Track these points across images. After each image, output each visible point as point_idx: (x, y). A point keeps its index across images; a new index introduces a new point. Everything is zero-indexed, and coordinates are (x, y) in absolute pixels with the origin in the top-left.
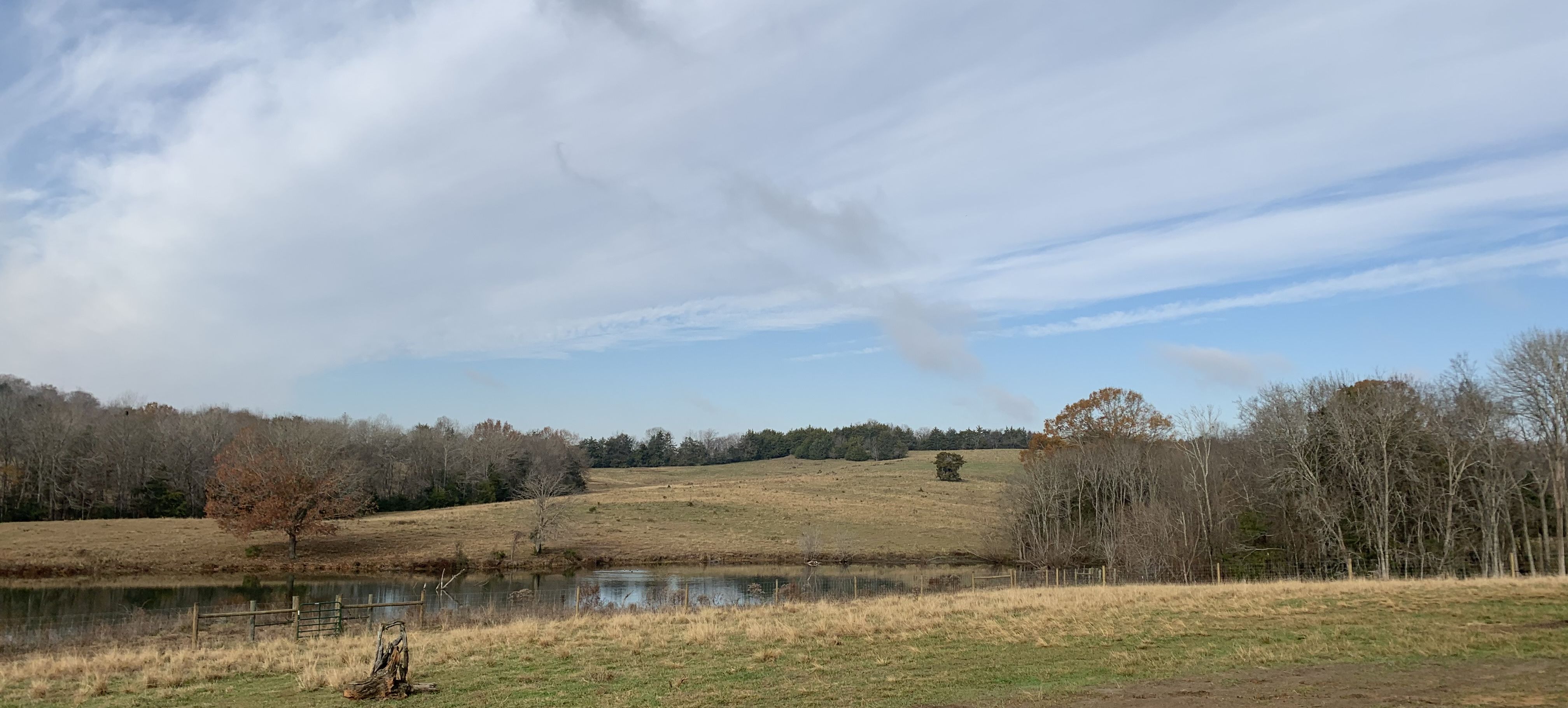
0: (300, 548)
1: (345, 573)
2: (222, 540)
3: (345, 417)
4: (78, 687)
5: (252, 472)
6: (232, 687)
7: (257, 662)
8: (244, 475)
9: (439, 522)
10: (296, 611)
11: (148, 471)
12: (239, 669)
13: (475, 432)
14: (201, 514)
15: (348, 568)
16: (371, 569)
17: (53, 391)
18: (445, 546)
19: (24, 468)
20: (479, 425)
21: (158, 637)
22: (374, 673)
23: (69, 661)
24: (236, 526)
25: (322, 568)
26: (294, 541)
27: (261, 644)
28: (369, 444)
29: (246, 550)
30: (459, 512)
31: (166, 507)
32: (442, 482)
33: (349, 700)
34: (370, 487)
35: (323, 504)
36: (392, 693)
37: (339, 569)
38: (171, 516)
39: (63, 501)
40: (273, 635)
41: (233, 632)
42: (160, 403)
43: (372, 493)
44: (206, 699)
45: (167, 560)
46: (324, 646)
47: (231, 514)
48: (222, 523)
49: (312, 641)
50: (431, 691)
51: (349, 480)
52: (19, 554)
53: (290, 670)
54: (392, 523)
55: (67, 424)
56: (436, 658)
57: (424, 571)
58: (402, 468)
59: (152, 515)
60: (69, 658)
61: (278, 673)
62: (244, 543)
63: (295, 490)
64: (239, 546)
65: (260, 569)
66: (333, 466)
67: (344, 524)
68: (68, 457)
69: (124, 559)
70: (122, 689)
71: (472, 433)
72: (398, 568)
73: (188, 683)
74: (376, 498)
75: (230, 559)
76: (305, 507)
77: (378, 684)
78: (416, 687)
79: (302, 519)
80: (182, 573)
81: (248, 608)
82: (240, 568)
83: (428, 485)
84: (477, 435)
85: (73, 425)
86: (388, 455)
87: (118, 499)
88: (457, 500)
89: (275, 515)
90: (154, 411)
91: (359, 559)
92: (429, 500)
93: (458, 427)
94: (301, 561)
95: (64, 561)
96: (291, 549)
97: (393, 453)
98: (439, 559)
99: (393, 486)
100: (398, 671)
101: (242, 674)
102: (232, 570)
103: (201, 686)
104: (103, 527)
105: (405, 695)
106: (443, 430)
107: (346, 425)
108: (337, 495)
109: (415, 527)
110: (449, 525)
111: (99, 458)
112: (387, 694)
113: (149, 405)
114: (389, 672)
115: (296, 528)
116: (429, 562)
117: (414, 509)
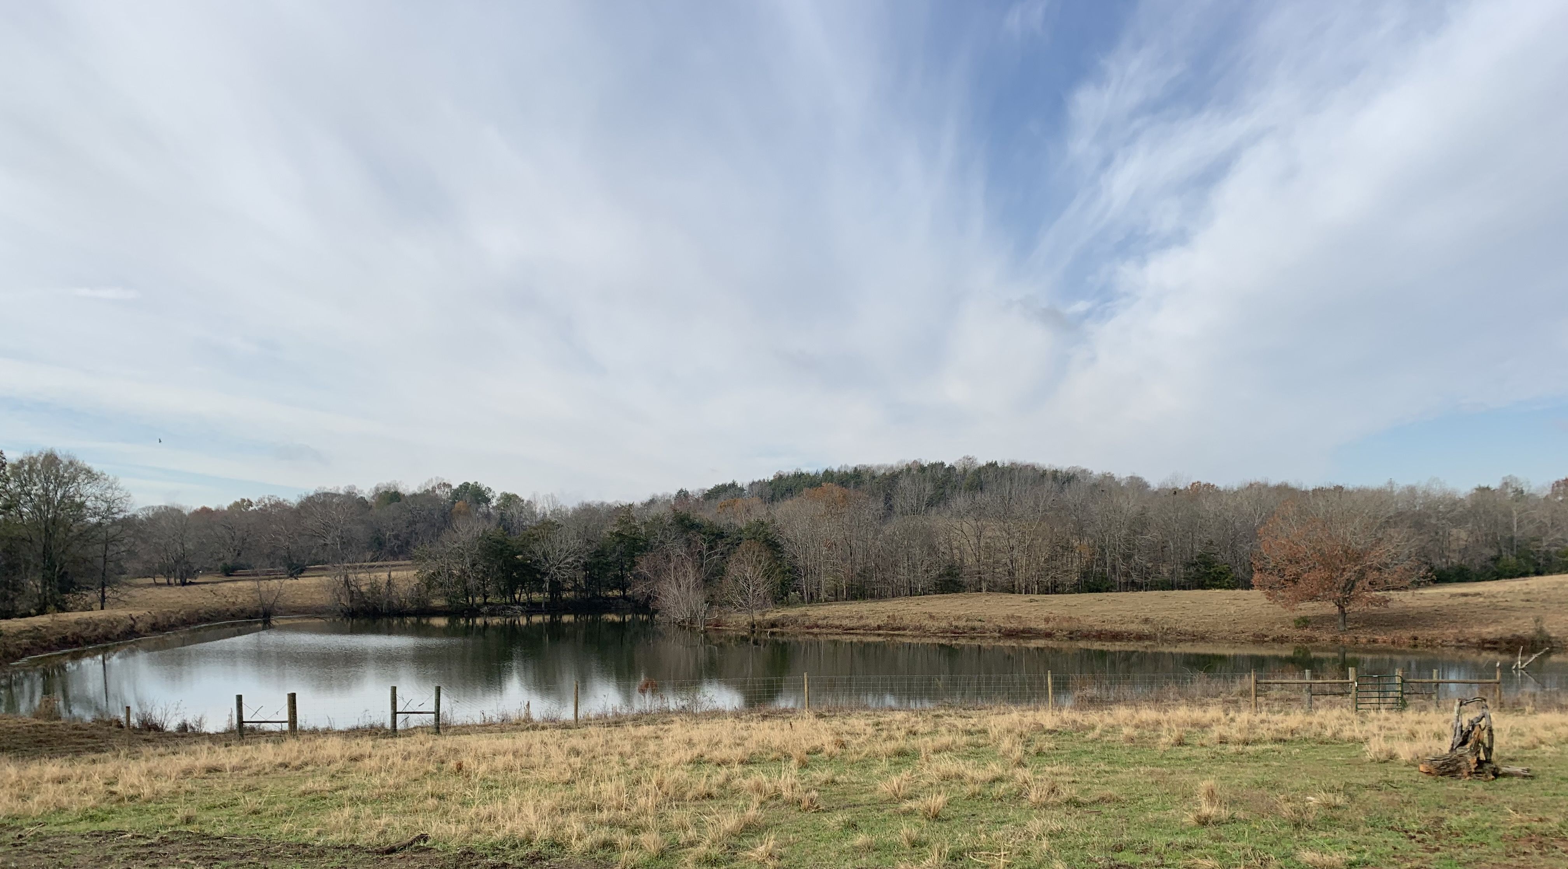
0: (1350, 620)
1: (1401, 647)
2: (1270, 611)
3: (1391, 483)
4: (1159, 736)
5: (1296, 544)
6: (1298, 750)
7: (1319, 729)
8: (1288, 547)
9: (1511, 595)
10: (1353, 683)
11: (1196, 546)
12: (1303, 734)
13: (1553, 490)
14: (1248, 586)
15: (1404, 643)
16: (1430, 643)
17: (1112, 478)
18: (1520, 622)
19: (1094, 546)
20: (1557, 482)
21: (1220, 699)
22: (1452, 750)
23: (1148, 714)
24: (1283, 598)
25: (1375, 641)
26: (1343, 613)
27: (1321, 712)
28: (1420, 510)
29: (1295, 621)
30: (1535, 583)
31: (1215, 579)
32: (1512, 550)
33: (1425, 775)
34: (1423, 555)
35: (1373, 575)
36: (1476, 773)
37: (1393, 642)
38: (1221, 588)
39: (1127, 574)
40: (1333, 705)
41: (1289, 700)
42: (1204, 481)
43: (1427, 563)
44: (1275, 759)
45: (1220, 629)
46: (1387, 719)
47: (1277, 585)
48: (1269, 594)
49: (1373, 714)
50: (1525, 777)
51: (1399, 549)
52: (1096, 620)
53: (1353, 740)
54: (1453, 596)
55: (1125, 506)
56: (1525, 741)
57: (1495, 649)
58: (1461, 535)
59: (1202, 586)
60: (1148, 711)
61: (1343, 742)
62: (1292, 614)
63: (1341, 561)
64: (1288, 617)
65: (1310, 639)
66: (1380, 535)
67: (1397, 596)
68: (1129, 535)
69: (1181, 627)
70: (1197, 742)
71: (1548, 492)
72: (1462, 644)
73: (1255, 742)
74: (1432, 568)
75: (1278, 630)
76: (1353, 579)
77: (1459, 762)
78: (1504, 769)
79: (1350, 590)
80: (1234, 642)
81: (1303, 677)
82: (1290, 638)
83: (1494, 553)
84: (1555, 493)
85: (1130, 507)
86: (1444, 522)
87: (1173, 572)
88: (1532, 570)
89: (1322, 586)
90: (1198, 490)
91: (1416, 633)
92: (1496, 569)
93: (1530, 486)
94: (1352, 634)
95: (1134, 627)
96: (1340, 620)
97: (1448, 519)
98: (1514, 635)
99: (1451, 555)
100: (1482, 750)
101: (1306, 739)
102: (1281, 640)
103: (1269, 746)
104: (1162, 597)
105: (1492, 777)
106: (1509, 490)
107: (1392, 492)
108: (1386, 565)
109: (1481, 599)
110: (1523, 597)
111: (1152, 535)
112: (1470, 774)
113: (1193, 484)
114: (1471, 751)
115: (1345, 599)
116: (1501, 638)
117: (1478, 580)
